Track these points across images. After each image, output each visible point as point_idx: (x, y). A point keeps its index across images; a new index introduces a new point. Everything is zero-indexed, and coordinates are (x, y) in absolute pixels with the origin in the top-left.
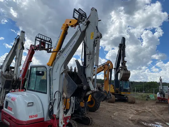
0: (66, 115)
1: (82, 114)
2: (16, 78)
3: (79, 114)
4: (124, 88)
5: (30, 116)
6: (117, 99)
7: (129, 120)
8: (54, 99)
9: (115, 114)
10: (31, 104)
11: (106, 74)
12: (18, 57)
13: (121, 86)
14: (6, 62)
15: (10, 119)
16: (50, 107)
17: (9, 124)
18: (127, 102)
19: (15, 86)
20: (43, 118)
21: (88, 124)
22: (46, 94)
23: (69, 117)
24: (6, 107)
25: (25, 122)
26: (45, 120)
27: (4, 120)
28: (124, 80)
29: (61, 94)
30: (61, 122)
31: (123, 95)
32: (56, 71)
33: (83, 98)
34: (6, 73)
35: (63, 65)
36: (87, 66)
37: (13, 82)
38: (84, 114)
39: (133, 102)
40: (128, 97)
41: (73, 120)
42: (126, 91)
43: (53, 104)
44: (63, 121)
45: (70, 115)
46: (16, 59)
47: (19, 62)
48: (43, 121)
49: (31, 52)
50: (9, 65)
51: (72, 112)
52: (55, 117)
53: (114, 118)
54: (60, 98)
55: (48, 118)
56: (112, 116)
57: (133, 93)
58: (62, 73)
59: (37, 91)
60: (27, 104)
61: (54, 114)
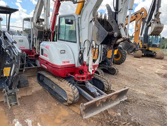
0: (94, 63)
1: (109, 65)
2: (47, 29)
3: (106, 64)
4: (153, 43)
5: (63, 62)
6: (143, 54)
7: (155, 73)
8: (83, 47)
9: (140, 68)
10: (63, 52)
11: (138, 24)
12: (46, 7)
13: (150, 41)
14: (36, 13)
15: (46, 63)
16: (80, 55)
17: (46, 68)
18: (155, 57)
19: (47, 36)
20: (75, 65)
21: (113, 74)
22: (76, 43)
23: (97, 65)
24: (42, 54)
25: (60, 66)
26: (76, 66)
27: (42, 64)
28: (155, 34)
29: (90, 43)
30: (91, 68)
31: (151, 51)
32: (85, 20)
33: (113, 45)
34: (37, 24)
35: (92, 12)
36: (119, 11)
37: (45, 32)
38: (111, 64)
39: (161, 58)
40: (156, 52)
41: (100, 69)
42: (154, 46)
43: (83, 52)
44: (92, 68)
45: (98, 64)
46: (45, 9)
47: (48, 13)
48: (75, 67)
49: (57, 3)
50: (39, 17)
51: (100, 61)
52: (85, 63)
53: (140, 71)
54: (89, 46)
55: (79, 64)
56: (138, 69)
57: (161, 50)
58: (91, 21)
59: (67, 41)
60: (60, 52)
61: (84, 61)
